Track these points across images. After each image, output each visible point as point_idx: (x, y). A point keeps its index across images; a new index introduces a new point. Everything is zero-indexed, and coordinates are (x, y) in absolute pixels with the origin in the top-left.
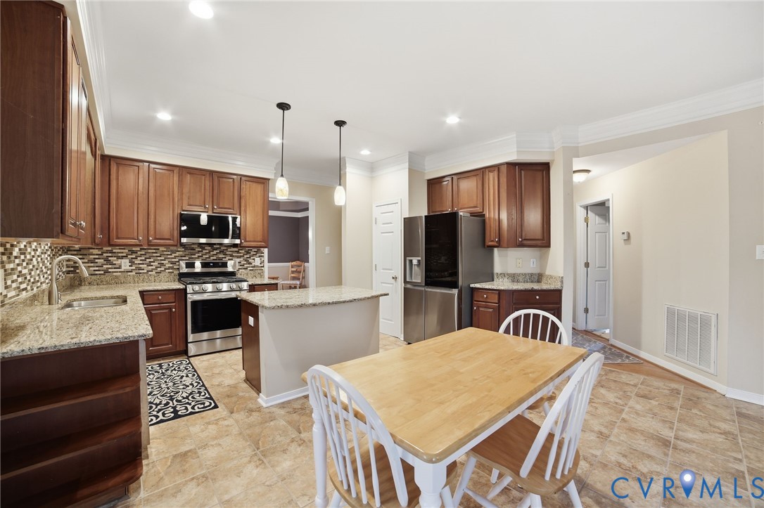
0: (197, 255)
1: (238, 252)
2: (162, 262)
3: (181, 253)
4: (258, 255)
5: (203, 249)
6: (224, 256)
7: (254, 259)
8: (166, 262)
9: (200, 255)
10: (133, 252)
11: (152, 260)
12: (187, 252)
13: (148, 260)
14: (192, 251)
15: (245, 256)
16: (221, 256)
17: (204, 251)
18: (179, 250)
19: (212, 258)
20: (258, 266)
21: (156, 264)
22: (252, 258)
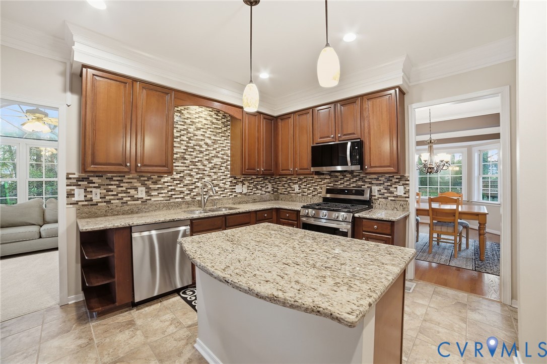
0: (340, 182)
1: (377, 179)
2: (316, 187)
3: (328, 180)
4: (402, 183)
5: (345, 176)
6: (363, 184)
7: (395, 188)
8: (318, 187)
9: (342, 182)
10: (301, 179)
11: (310, 186)
12: (332, 180)
13: (308, 186)
14: (336, 179)
15: (386, 184)
16: (360, 183)
17: (345, 179)
18: (327, 177)
19: (352, 185)
20: (401, 196)
21: (312, 189)
22: (394, 186)
